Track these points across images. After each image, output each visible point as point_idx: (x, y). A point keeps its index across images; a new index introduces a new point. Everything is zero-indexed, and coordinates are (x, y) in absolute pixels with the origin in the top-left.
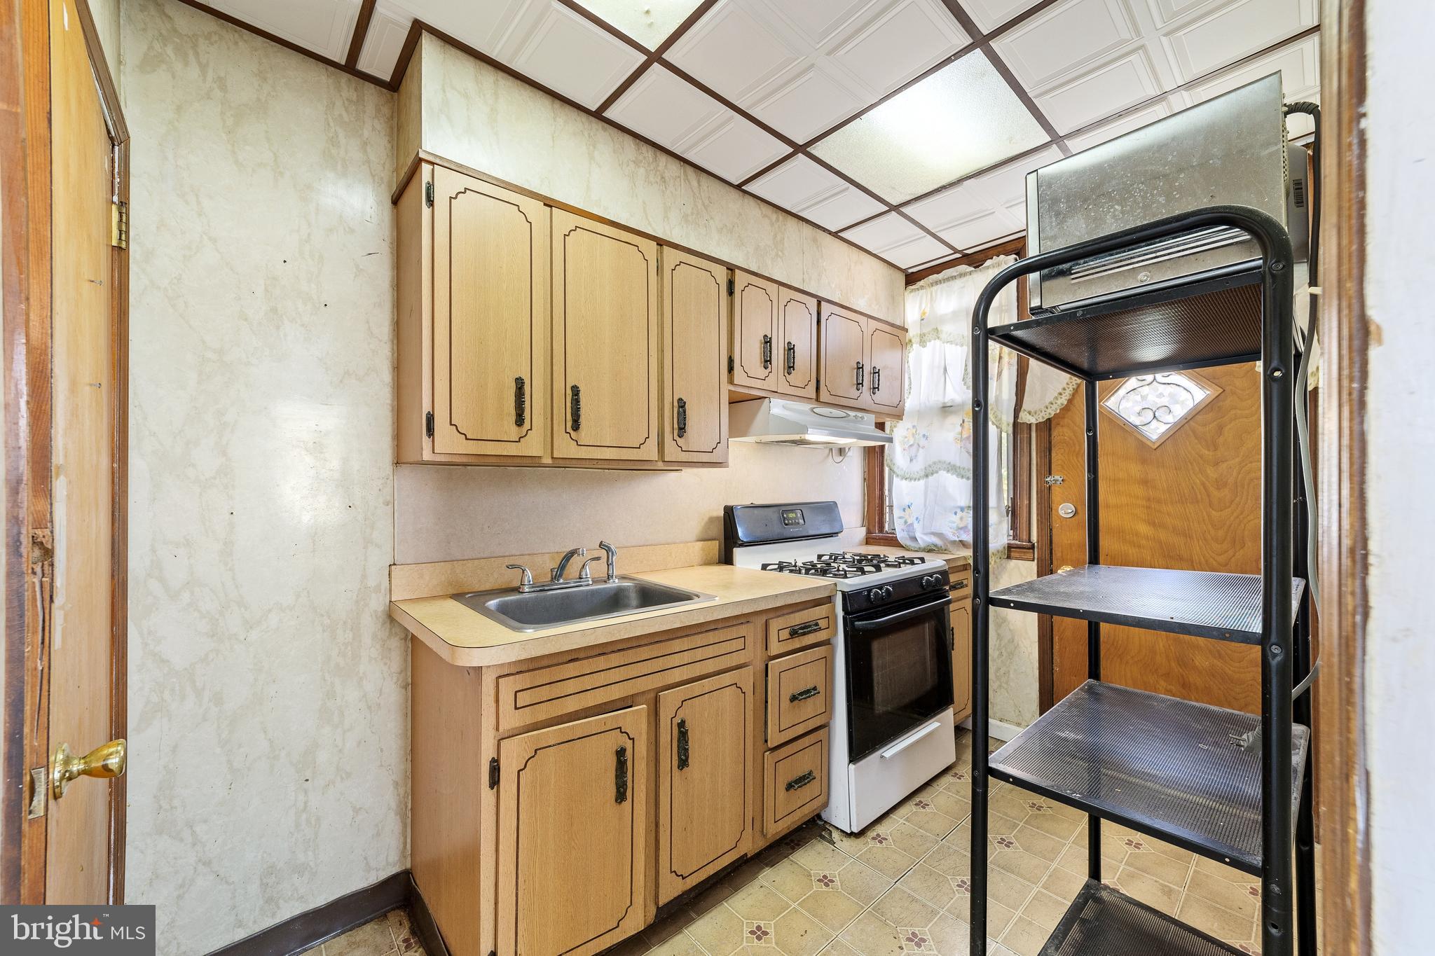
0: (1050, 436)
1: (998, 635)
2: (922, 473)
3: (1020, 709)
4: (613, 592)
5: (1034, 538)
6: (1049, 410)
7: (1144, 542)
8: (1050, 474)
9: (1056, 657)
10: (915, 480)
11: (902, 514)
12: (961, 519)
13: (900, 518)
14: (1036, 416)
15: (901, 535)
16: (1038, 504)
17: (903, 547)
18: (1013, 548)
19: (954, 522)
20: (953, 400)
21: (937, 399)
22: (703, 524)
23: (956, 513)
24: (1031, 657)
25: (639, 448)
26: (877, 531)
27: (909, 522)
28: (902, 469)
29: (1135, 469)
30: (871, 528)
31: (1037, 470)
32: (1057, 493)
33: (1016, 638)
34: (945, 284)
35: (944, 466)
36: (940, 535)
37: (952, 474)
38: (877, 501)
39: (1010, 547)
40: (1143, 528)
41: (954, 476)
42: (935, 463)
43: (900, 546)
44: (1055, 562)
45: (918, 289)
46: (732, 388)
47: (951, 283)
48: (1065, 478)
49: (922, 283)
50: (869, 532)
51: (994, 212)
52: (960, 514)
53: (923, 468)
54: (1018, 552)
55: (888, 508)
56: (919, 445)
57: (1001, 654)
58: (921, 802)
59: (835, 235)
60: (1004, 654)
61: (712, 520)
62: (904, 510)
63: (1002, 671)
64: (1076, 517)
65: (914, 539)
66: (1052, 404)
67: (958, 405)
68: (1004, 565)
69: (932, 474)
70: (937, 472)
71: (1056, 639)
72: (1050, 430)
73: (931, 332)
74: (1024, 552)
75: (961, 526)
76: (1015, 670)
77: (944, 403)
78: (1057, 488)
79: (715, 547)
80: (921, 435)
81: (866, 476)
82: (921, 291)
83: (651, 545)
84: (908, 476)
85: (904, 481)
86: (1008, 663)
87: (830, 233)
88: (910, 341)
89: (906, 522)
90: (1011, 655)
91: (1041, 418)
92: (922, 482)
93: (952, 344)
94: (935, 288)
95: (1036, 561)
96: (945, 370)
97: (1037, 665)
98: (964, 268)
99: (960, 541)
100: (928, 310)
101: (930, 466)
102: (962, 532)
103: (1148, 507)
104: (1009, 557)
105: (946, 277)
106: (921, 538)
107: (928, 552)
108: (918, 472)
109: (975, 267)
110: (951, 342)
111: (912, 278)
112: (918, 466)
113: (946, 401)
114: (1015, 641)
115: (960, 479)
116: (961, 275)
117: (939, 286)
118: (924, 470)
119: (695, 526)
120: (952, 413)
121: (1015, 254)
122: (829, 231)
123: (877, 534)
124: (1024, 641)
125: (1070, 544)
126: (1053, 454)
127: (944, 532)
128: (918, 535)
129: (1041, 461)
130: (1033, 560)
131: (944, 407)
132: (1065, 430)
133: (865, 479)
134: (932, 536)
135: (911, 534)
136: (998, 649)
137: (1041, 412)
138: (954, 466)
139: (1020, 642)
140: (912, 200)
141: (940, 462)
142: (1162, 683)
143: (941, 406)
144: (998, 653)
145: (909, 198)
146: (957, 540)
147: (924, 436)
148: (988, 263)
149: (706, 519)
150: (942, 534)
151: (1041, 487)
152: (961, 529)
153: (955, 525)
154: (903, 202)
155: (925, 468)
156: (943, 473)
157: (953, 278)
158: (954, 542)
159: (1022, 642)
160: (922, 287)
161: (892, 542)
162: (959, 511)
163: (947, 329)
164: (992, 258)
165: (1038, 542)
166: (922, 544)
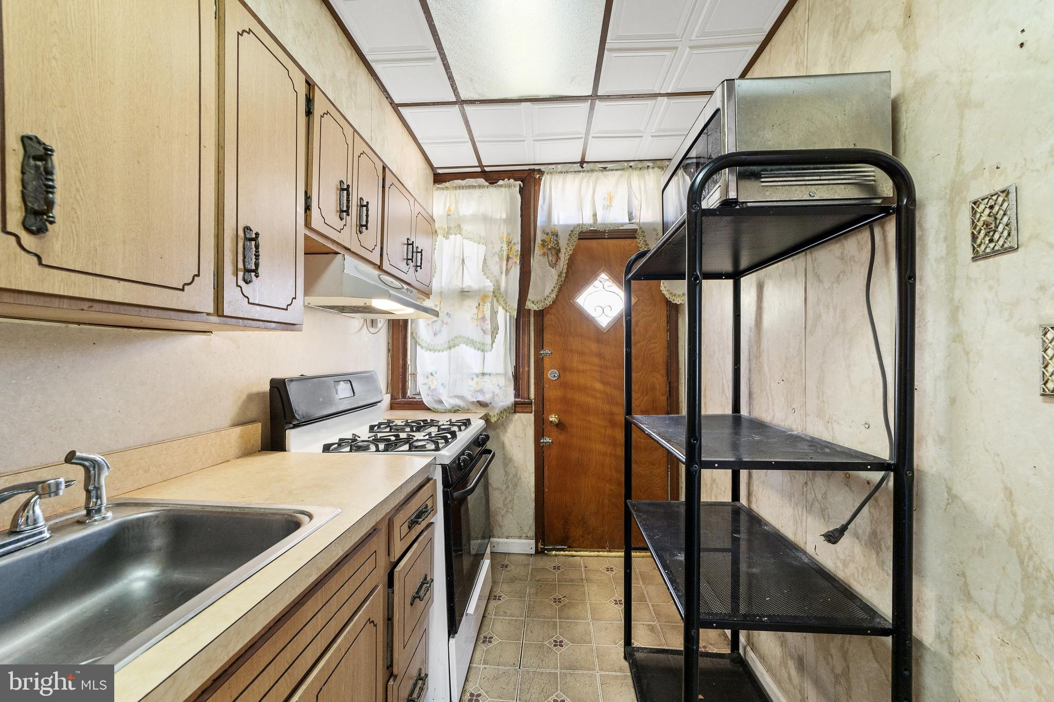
0: (543, 321)
1: (506, 472)
2: (446, 346)
3: (522, 525)
4: (105, 538)
5: (532, 396)
6: (547, 302)
7: (598, 395)
8: (543, 349)
9: (546, 481)
10: (439, 351)
11: (426, 381)
12: (477, 383)
13: (424, 384)
14: (538, 305)
15: (427, 400)
16: (535, 370)
17: (431, 410)
18: (519, 404)
19: (472, 387)
20: (470, 287)
21: (457, 284)
22: (240, 403)
23: (472, 379)
24: (529, 485)
25: (183, 290)
26: (400, 397)
27: (433, 387)
28: (426, 342)
29: (594, 347)
30: (395, 394)
31: (535, 345)
32: (547, 361)
33: (519, 472)
34: (467, 190)
35: (464, 340)
36: (461, 398)
37: (471, 347)
38: (401, 370)
39: (516, 404)
40: (598, 386)
41: (472, 349)
42: (456, 338)
43: (428, 409)
44: (545, 412)
45: (443, 189)
46: (308, 233)
47: (472, 191)
48: (553, 351)
49: (447, 184)
50: (393, 398)
51: (524, 141)
52: (475, 379)
53: (447, 341)
54: (521, 407)
55: (410, 376)
56: (443, 322)
57: (508, 487)
58: (485, 637)
59: (396, 107)
60: (510, 486)
61: (251, 397)
62: (427, 377)
63: (509, 500)
64: (559, 379)
65: (441, 402)
66: (548, 297)
67: (475, 291)
68: (510, 417)
69: (454, 346)
70: (458, 345)
71: (546, 468)
72: (543, 316)
73: (455, 227)
74: (526, 407)
75: (477, 389)
76: (518, 497)
77: (462, 288)
78: (547, 359)
79: (256, 431)
80: (445, 313)
81: (390, 347)
82: (445, 192)
83: (163, 442)
84: (432, 348)
85: (428, 352)
86: (513, 492)
87: (392, 103)
88: (436, 231)
89: (429, 388)
90: (515, 485)
91: (541, 306)
92: (445, 353)
93: (471, 241)
94: (458, 191)
95: (533, 413)
96: (463, 261)
97: (533, 489)
98: (481, 181)
99: (478, 401)
100: (453, 208)
101: (453, 340)
102: (479, 394)
103: (601, 372)
104: (515, 412)
105: (467, 185)
106: (447, 401)
107: (454, 412)
108: (442, 345)
109: (490, 183)
110: (471, 239)
111: (439, 178)
112: (442, 339)
113: (464, 286)
114: (518, 475)
115: (476, 351)
116: (480, 187)
117: (461, 191)
118: (447, 343)
119: (229, 408)
120: (468, 297)
121: (521, 181)
122: (392, 99)
123: (400, 400)
124: (524, 474)
125: (555, 398)
126: (545, 334)
127: (464, 395)
128: (444, 398)
129: (537, 339)
130: (532, 413)
131: (462, 292)
132: (553, 317)
133: (389, 350)
134: (456, 399)
135: (436, 398)
136: (505, 484)
137: (542, 302)
138: (472, 340)
139: (522, 475)
140: (479, 101)
141: (460, 337)
142: (608, 486)
143: (460, 290)
144: (505, 486)
145: (476, 97)
146: (475, 401)
147: (448, 314)
148: (501, 182)
149: (244, 397)
150: (463, 396)
151: (537, 358)
152: (478, 391)
153: (472, 389)
154: (470, 99)
155: (449, 342)
156: (463, 346)
157: (474, 187)
158: (473, 403)
159: (524, 475)
160: (447, 188)
161: (419, 405)
162: (475, 377)
163: (467, 227)
164: (503, 180)
165: (535, 399)
166: (448, 406)
